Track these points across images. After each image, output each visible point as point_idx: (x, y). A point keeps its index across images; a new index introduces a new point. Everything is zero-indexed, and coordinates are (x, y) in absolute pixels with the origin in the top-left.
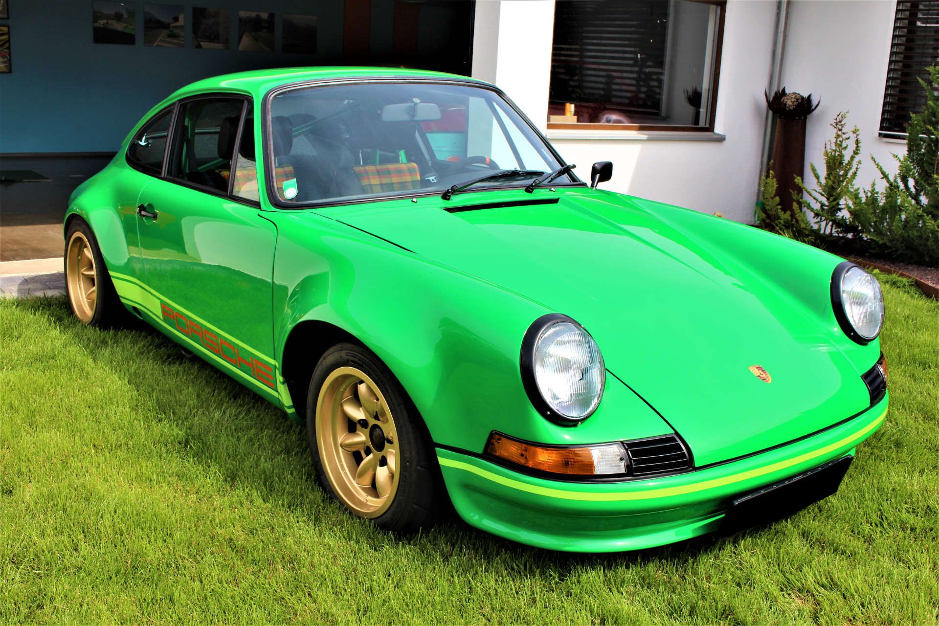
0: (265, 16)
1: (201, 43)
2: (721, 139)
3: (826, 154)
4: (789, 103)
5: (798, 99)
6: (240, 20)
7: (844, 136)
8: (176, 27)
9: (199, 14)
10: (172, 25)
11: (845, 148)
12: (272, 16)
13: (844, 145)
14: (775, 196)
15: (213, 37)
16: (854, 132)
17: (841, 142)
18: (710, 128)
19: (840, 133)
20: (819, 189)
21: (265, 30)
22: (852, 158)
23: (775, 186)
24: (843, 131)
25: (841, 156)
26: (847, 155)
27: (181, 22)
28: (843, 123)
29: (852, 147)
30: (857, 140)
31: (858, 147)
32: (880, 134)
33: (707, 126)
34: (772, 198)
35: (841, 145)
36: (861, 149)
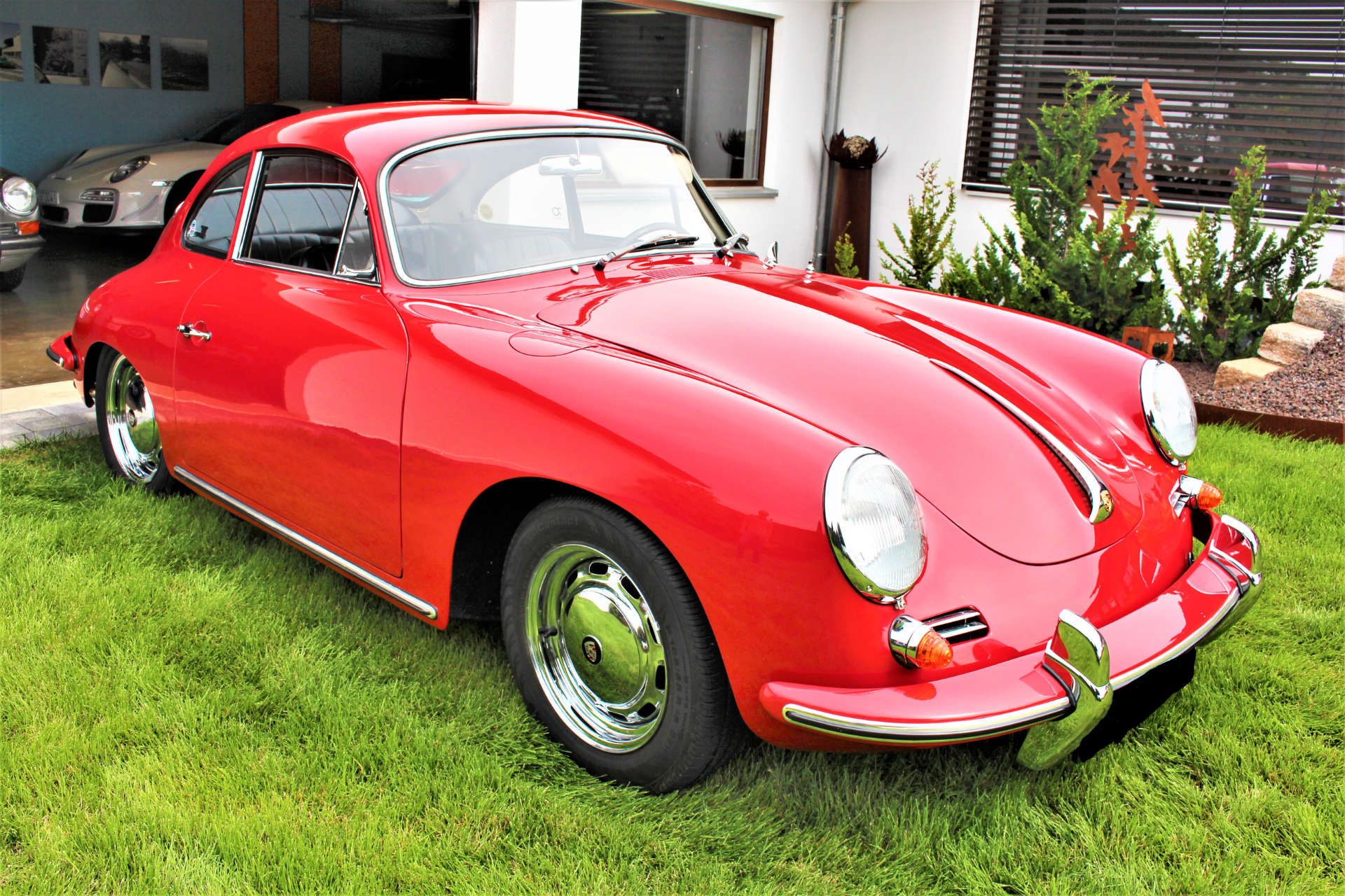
0: (136, 39)
1: (49, 77)
2: (772, 195)
3: (912, 211)
4: (852, 148)
5: (862, 145)
6: (102, 45)
7: (936, 190)
8: (11, 54)
9: (42, 36)
10: (4, 51)
11: (937, 205)
12: (146, 39)
13: (936, 201)
14: (853, 265)
15: (65, 68)
16: (949, 185)
17: (932, 197)
18: (758, 182)
19: (929, 186)
20: (907, 256)
21: (136, 59)
22: (945, 217)
23: (853, 252)
24: (935, 183)
25: (931, 214)
26: (939, 213)
27: (16, 47)
28: (933, 174)
29: (945, 203)
30: (952, 195)
31: (952, 202)
32: (963, 186)
33: (755, 178)
34: (850, 268)
35: (931, 201)
36: (956, 205)
